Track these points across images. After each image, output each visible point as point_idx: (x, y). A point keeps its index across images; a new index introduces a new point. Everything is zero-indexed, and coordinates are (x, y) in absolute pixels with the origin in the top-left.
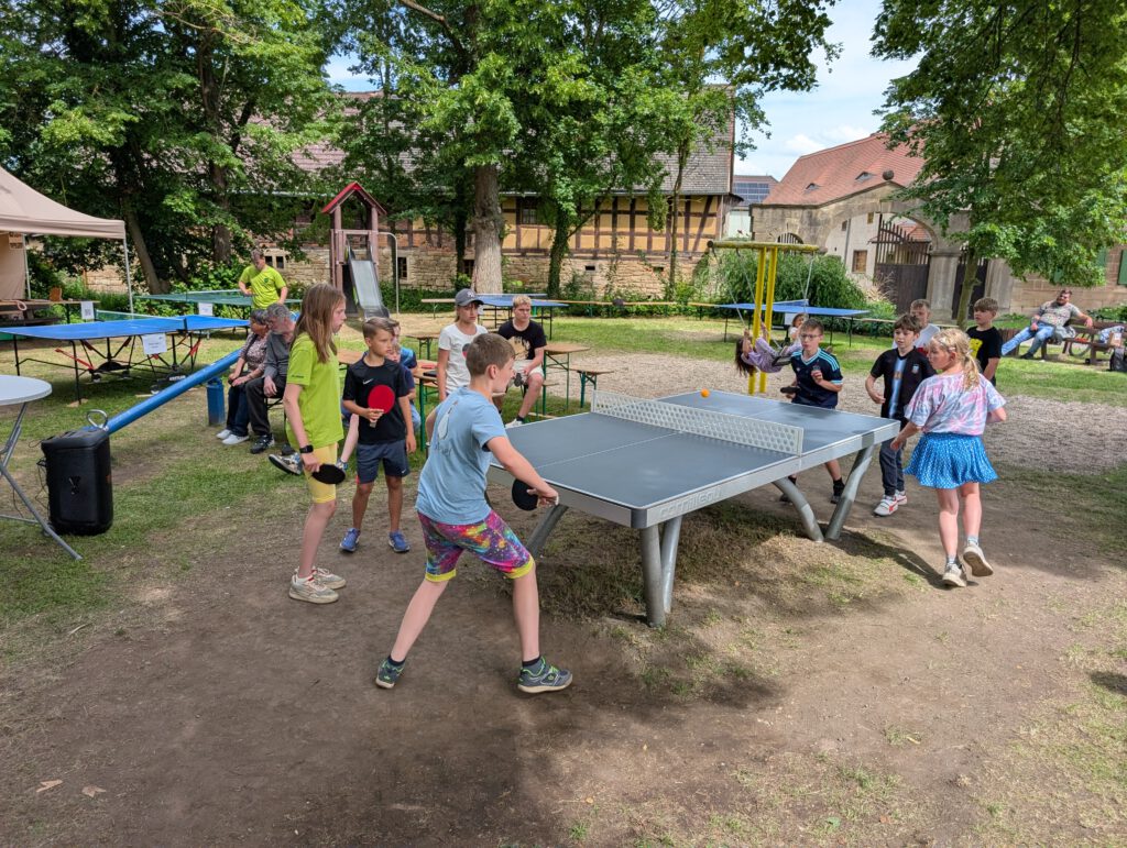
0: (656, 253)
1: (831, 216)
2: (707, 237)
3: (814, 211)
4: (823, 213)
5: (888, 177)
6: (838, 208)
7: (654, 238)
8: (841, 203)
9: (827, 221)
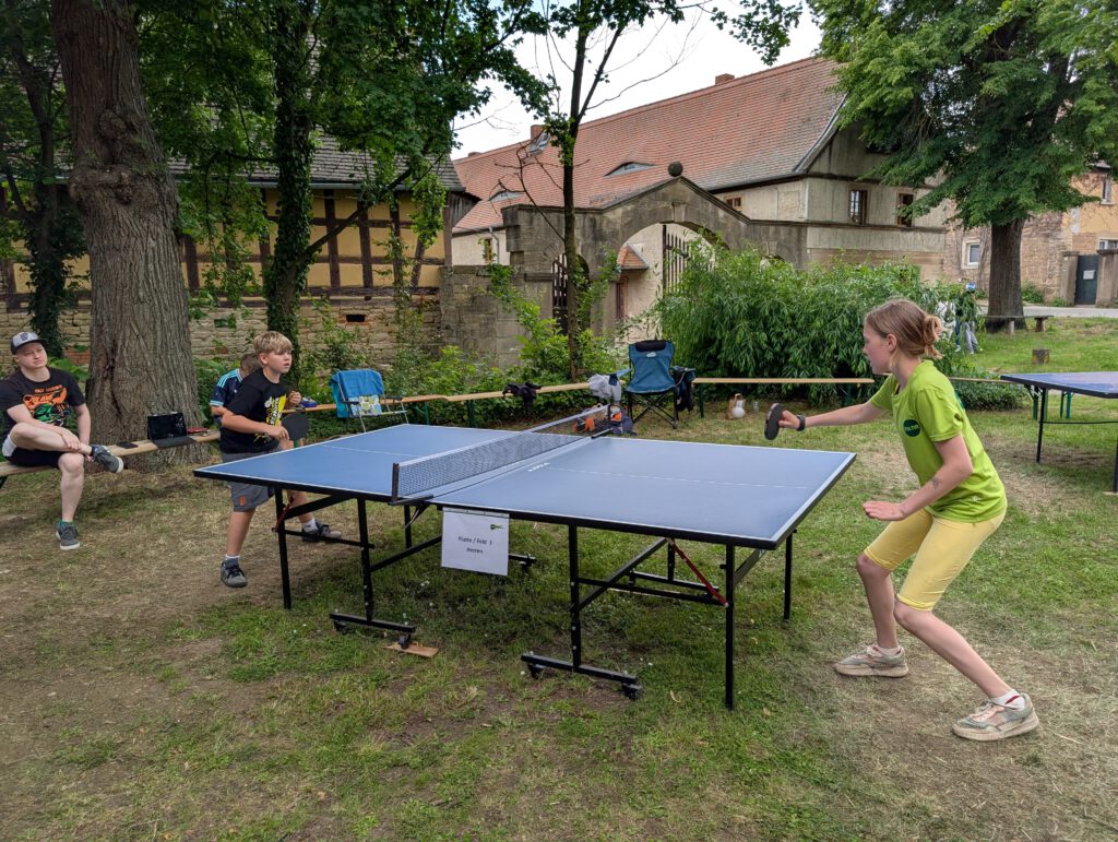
0: (350, 291)
1: (618, 227)
2: (431, 261)
3: (597, 217)
4: (609, 222)
5: (676, 170)
6: (626, 214)
7: (342, 266)
8: (629, 208)
9: (614, 234)
